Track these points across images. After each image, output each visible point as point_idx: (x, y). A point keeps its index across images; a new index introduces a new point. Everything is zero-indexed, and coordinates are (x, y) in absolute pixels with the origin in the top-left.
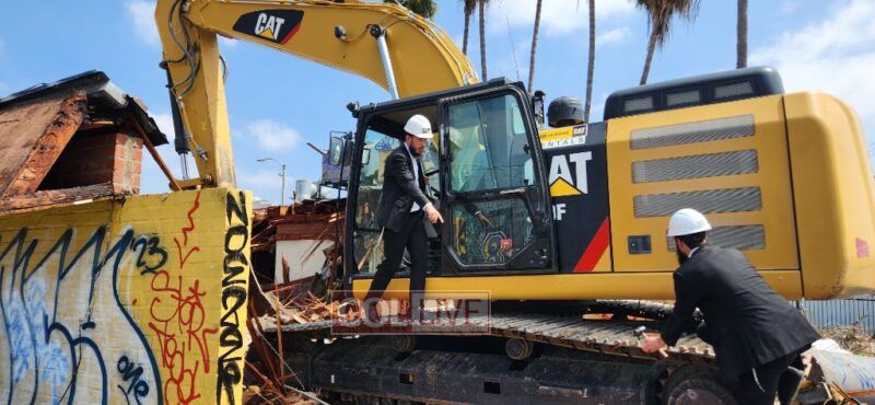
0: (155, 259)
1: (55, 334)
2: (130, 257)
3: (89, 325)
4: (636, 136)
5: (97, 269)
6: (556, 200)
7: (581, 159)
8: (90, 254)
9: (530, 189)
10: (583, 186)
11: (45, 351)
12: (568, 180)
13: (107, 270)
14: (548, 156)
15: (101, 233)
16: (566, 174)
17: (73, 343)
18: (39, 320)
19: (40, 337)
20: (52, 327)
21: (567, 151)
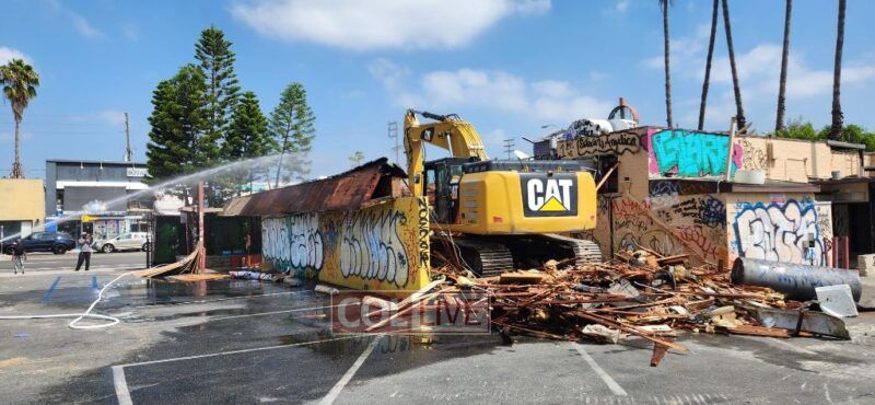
0: (404, 221)
1: (383, 247)
2: (398, 220)
3: (390, 243)
5: (390, 224)
8: (388, 219)
10: (456, 197)
11: (381, 252)
13: (393, 225)
15: (390, 212)
17: (387, 248)
18: (378, 242)
19: (379, 247)
20: (381, 244)
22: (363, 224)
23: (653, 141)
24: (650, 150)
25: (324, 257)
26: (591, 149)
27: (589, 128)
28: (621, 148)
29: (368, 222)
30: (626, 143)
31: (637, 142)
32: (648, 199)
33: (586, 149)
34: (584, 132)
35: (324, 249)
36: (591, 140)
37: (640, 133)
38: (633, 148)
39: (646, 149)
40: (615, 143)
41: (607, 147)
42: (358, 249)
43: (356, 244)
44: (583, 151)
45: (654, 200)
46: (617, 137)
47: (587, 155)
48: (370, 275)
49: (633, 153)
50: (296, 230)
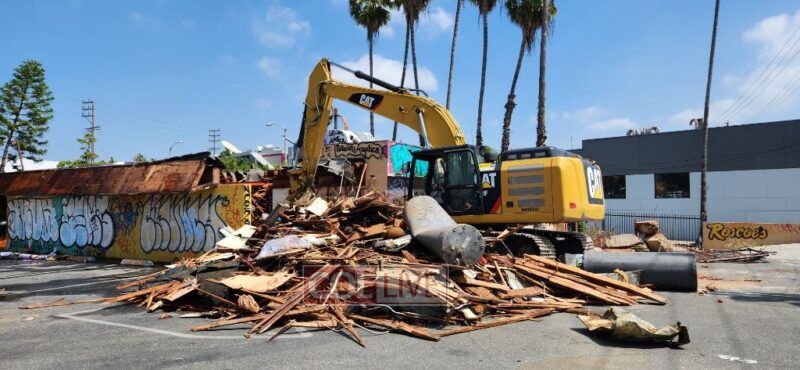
0: (226, 203)
1: (199, 224)
2: (220, 202)
3: (209, 221)
4: (511, 169)
5: (210, 205)
6: (485, 189)
7: (493, 175)
8: (207, 202)
9: (475, 186)
10: (493, 185)
11: (196, 229)
12: (488, 182)
13: (213, 206)
14: (482, 173)
15: (210, 196)
16: (488, 180)
17: (205, 226)
18: (193, 220)
19: (194, 224)
20: (198, 222)
21: (488, 172)
22: (173, 205)
23: (390, 150)
24: (389, 157)
25: (115, 236)
26: (346, 153)
27: (341, 137)
28: (368, 154)
29: (181, 203)
30: (372, 151)
31: (380, 151)
32: (386, 191)
33: (342, 152)
34: (337, 139)
35: (114, 227)
36: (345, 146)
37: (383, 145)
38: (377, 155)
39: (386, 156)
40: (365, 150)
41: (358, 152)
42: (165, 227)
43: (163, 223)
44: (339, 154)
45: (391, 192)
46: (366, 146)
47: (342, 157)
48: (181, 248)
49: (377, 158)
50: (68, 210)
